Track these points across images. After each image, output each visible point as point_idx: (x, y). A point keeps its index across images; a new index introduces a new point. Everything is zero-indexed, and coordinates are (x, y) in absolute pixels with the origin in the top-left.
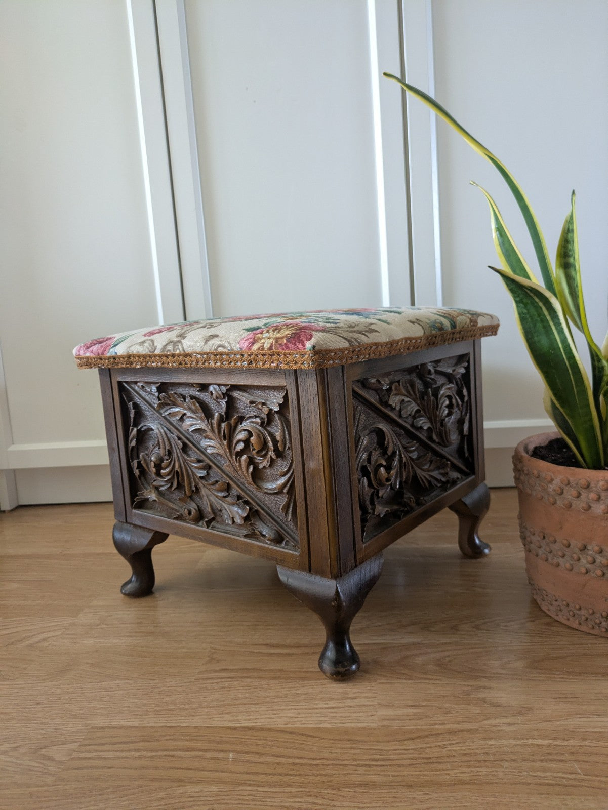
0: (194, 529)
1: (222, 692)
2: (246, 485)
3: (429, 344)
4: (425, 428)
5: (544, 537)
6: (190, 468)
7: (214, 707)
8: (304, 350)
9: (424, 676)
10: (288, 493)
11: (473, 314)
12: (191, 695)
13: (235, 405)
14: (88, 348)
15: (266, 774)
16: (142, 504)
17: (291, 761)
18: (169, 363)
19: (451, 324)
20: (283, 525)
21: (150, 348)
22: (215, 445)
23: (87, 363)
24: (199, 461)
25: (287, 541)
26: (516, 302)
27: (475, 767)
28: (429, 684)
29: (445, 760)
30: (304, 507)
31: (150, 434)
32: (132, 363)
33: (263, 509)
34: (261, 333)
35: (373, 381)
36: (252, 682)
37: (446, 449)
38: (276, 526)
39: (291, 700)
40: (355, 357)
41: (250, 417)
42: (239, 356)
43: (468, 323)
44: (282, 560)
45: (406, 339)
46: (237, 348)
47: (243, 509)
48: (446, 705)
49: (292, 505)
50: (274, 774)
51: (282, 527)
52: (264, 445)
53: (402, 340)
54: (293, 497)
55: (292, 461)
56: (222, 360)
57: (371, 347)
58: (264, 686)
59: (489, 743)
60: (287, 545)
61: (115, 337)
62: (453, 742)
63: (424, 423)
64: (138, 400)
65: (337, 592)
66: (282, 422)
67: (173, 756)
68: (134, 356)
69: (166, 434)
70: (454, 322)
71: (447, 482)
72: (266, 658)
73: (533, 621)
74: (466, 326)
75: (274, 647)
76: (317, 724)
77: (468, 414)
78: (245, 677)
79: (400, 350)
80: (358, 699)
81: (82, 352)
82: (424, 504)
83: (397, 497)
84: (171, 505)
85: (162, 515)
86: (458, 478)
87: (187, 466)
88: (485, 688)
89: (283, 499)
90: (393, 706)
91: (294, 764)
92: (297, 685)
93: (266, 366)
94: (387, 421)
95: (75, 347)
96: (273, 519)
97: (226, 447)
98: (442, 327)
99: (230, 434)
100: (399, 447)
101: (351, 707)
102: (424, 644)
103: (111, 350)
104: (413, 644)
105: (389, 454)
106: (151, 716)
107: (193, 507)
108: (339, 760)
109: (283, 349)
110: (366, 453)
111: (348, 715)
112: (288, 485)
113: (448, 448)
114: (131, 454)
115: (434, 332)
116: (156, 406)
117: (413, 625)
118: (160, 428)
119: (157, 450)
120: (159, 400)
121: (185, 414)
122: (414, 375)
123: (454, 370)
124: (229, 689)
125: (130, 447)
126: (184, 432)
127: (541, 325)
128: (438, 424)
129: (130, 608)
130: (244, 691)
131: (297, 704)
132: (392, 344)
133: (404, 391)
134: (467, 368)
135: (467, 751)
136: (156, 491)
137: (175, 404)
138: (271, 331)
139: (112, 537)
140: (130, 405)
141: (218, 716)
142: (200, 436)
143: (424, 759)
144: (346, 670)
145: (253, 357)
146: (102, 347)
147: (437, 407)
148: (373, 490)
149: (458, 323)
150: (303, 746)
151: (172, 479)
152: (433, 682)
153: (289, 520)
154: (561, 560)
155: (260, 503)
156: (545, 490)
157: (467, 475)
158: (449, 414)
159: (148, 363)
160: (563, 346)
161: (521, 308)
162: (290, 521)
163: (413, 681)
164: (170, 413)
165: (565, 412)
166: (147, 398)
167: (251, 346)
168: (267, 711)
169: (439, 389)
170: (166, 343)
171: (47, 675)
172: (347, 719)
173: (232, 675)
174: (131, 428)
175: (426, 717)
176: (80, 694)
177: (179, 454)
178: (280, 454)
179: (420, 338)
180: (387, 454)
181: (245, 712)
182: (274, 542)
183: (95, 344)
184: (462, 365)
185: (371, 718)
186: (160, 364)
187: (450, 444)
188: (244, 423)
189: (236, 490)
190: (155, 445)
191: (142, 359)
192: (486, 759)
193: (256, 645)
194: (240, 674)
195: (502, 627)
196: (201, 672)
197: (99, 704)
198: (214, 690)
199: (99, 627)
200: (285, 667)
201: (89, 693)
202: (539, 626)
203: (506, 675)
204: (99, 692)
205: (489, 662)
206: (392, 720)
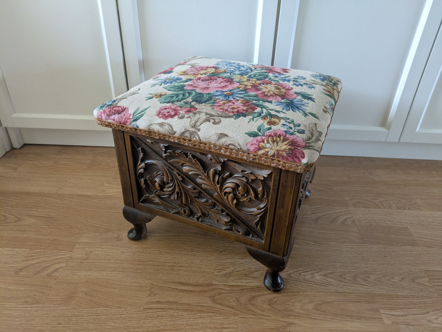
9: (263, 313)
12: (142, 321)
28: (264, 319)
36: (173, 312)
39: (194, 328)
72: (180, 293)
73: (318, 272)
75: (184, 285)
78: (169, 309)
88: (293, 324)
92: (197, 316)
117: (257, 271)
124: (162, 318)
130: (170, 319)
152: (266, 317)
163: (257, 317)
171: (62, 301)
173: (163, 306)
176: (81, 317)
193: (174, 282)
194: (166, 306)
195: (302, 276)
196: (146, 303)
197: (93, 326)
198: (154, 318)
199: (86, 261)
200: (190, 302)
201: (87, 316)
202: (321, 277)
203: (304, 314)
204: (92, 316)
205: (295, 304)
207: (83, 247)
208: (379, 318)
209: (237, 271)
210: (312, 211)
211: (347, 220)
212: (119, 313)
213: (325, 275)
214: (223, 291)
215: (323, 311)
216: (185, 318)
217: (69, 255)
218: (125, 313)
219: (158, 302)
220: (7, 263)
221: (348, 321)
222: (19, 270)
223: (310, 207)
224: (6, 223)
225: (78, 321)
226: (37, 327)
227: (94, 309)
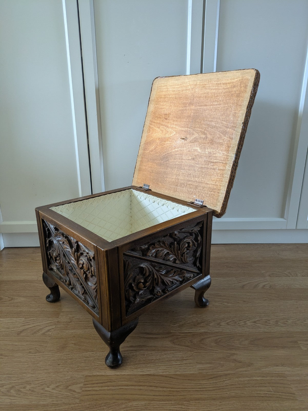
9: (211, 349)
15: (161, 396)
17: (169, 389)
27: (236, 390)
28: (213, 352)
29: (225, 387)
36: (144, 352)
39: (162, 361)
48: (221, 362)
50: (164, 396)
58: (150, 354)
59: (240, 379)
62: (227, 379)
67: (122, 389)
72: (147, 340)
73: (249, 321)
75: (149, 334)
76: (175, 372)
78: (141, 350)
80: (188, 360)
88: (235, 354)
90: (202, 363)
91: (170, 391)
92: (163, 354)
101: (186, 364)
102: (209, 332)
104: (204, 332)
108: (186, 389)
117: (203, 322)
130: (143, 357)
131: (165, 363)
135: (232, 383)
143: (217, 387)
150: (171, 383)
163: (207, 351)
168: (154, 366)
171: (57, 350)
172: (185, 369)
173: (135, 349)
175: (215, 368)
176: (74, 359)
181: (145, 367)
185: (195, 369)
192: (239, 387)
193: (141, 333)
194: (138, 348)
195: (238, 324)
197: (85, 364)
199: (70, 323)
200: (156, 345)
201: (78, 359)
202: (251, 323)
203: (242, 347)
204: (82, 358)
205: (234, 342)
206: (203, 370)
207: (66, 314)
208: (298, 347)
209: (188, 323)
210: (238, 281)
211: (266, 285)
212: (103, 355)
213: (255, 322)
214: (180, 337)
215: (256, 345)
216: (154, 355)
217: (57, 320)
219: (132, 346)
220: (8, 328)
221: (276, 350)
222: (19, 332)
223: (236, 279)
224: (2, 302)
225: (73, 362)
226: (42, 367)
227: (83, 354)
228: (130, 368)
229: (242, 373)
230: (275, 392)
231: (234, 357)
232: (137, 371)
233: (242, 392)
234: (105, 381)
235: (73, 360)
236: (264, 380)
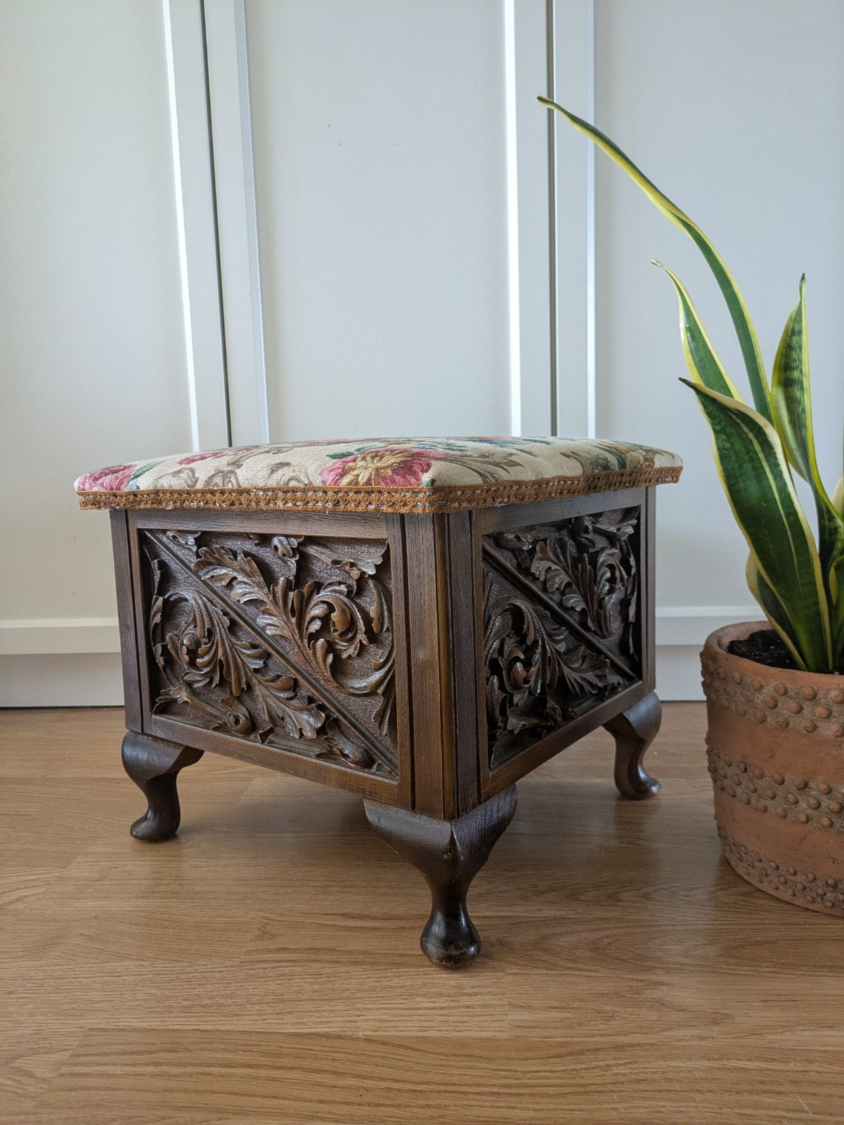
0: (244, 745)
1: (278, 982)
2: (322, 682)
3: (589, 489)
4: (578, 609)
5: (746, 769)
6: (240, 657)
7: (268, 1003)
8: (418, 485)
9: (574, 965)
10: (384, 694)
11: (647, 451)
12: (235, 984)
13: (310, 566)
14: (96, 479)
15: (348, 1103)
16: (167, 708)
17: (385, 1084)
18: (215, 502)
19: (619, 461)
20: (375, 740)
21: (189, 481)
22: (277, 624)
23: (94, 501)
24: (254, 646)
25: (379, 764)
26: (715, 431)
27: (653, 1099)
28: (581, 976)
29: (610, 1087)
30: (407, 715)
31: (183, 607)
32: (160, 502)
33: (345, 717)
34: (354, 461)
35: (511, 536)
36: (324, 967)
37: (605, 641)
38: (364, 743)
39: (380, 995)
40: (489, 500)
41: (331, 584)
42: (320, 494)
43: (641, 462)
44: (373, 792)
45: (561, 479)
46: (317, 482)
47: (317, 717)
48: (607, 1008)
49: (389, 712)
50: (359, 1104)
51: (372, 744)
52: (352, 625)
53: (554, 478)
54: (391, 700)
55: (392, 648)
56: (294, 499)
57: (511, 487)
58: (340, 975)
60: (380, 771)
61: (136, 466)
62: (620, 1062)
63: (576, 601)
64: (166, 556)
65: (452, 840)
66: (379, 592)
67: (209, 1074)
68: (164, 492)
69: (206, 606)
70: (623, 460)
71: (606, 687)
72: (344, 933)
73: (726, 889)
74: (639, 466)
75: (354, 918)
76: (421, 1031)
77: (635, 593)
78: (312, 961)
79: (550, 494)
80: (478, 997)
81: (87, 486)
82: (574, 719)
83: (536, 706)
84: (209, 709)
85: (196, 723)
86: (619, 684)
87: (236, 654)
88: (662, 984)
89: (377, 704)
90: (530, 1007)
91: (388, 1089)
92: (389, 974)
93: (360, 509)
94: (527, 595)
95: (77, 477)
96: (360, 731)
97: (295, 626)
98: (607, 466)
99: (301, 608)
100: (542, 634)
101: (468, 1007)
102: (573, 918)
103: (131, 483)
104: (555, 918)
105: (529, 643)
106: (176, 1014)
107: (242, 712)
108: (455, 1084)
109: (387, 484)
110: (498, 641)
111: (466, 1019)
112: (385, 683)
113: (606, 640)
114: (153, 634)
115: (596, 471)
116: (192, 566)
117: (553, 891)
118: (198, 598)
119: (191, 629)
120: (198, 556)
121: (235, 578)
122: (565, 532)
123: (619, 529)
124: (289, 977)
125: (153, 625)
126: (232, 604)
127: (749, 466)
128: (595, 605)
129: (143, 856)
130: (313, 980)
131: (390, 1002)
132: (540, 484)
133: (551, 555)
134: (637, 528)
135: (641, 1076)
136: (188, 690)
137: (221, 564)
138: (368, 458)
139: (121, 756)
140: (154, 564)
141: (275, 1016)
142: (256, 610)
143: (579, 1085)
144: (461, 954)
145: (340, 495)
146: (117, 478)
147: (595, 581)
148: (504, 695)
149: (628, 462)
150: (401, 1064)
151: (213, 671)
152: (588, 974)
153: (384, 733)
154: (770, 803)
155: (341, 708)
156: (750, 701)
157: (631, 680)
158: (611, 591)
159: (184, 502)
160: (780, 496)
161: (723, 440)
162: (386, 735)
163: (558, 972)
164: (213, 577)
165: (778, 591)
166: (180, 554)
167: (338, 479)
168: (347, 1010)
169: (597, 554)
170: (213, 473)
171: (23, 951)
172: (464, 1024)
173: (294, 956)
174: (155, 597)
175: (579, 1024)
176: (70, 980)
177: (224, 636)
178: (373, 637)
179: (578, 478)
180: (526, 644)
181: (314, 1011)
182: (360, 765)
183: (106, 475)
184: (630, 522)
185: (499, 1024)
186: (202, 504)
187: (610, 634)
188: (322, 593)
189: (306, 690)
190: (189, 622)
191: (176, 495)
192: (670, 1089)
193: (328, 914)
194: (305, 956)
195: (682, 897)
196: (248, 953)
197: (100, 995)
198: (268, 979)
199: (99, 883)
200: (371, 947)
201: (85, 978)
202: (733, 897)
203: (692, 965)
204: (100, 977)
205: (665, 947)
206: (531, 1027)
207: (94, 859)
212: (173, 971)
215: (748, 959)
216: (356, 977)
217: (58, 874)
218: (189, 969)
219: (283, 950)
221: (825, 976)
225: (62, 987)
227: (106, 965)
228: (257, 1012)
229: (684, 1043)
230: (821, 1114)
231: (658, 993)
232: (280, 1021)
233: (680, 1109)
234: (152, 1048)
235: (65, 980)
236: (772, 1070)
